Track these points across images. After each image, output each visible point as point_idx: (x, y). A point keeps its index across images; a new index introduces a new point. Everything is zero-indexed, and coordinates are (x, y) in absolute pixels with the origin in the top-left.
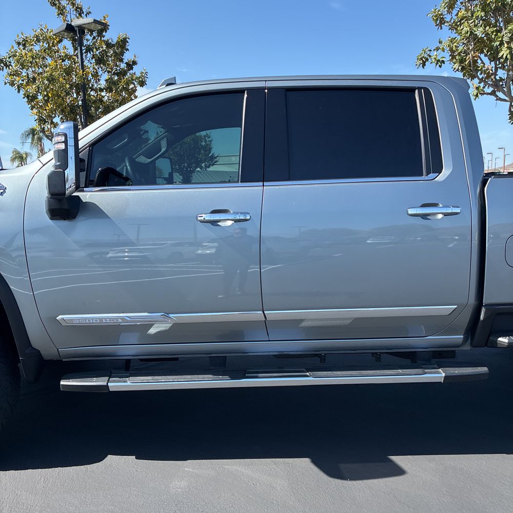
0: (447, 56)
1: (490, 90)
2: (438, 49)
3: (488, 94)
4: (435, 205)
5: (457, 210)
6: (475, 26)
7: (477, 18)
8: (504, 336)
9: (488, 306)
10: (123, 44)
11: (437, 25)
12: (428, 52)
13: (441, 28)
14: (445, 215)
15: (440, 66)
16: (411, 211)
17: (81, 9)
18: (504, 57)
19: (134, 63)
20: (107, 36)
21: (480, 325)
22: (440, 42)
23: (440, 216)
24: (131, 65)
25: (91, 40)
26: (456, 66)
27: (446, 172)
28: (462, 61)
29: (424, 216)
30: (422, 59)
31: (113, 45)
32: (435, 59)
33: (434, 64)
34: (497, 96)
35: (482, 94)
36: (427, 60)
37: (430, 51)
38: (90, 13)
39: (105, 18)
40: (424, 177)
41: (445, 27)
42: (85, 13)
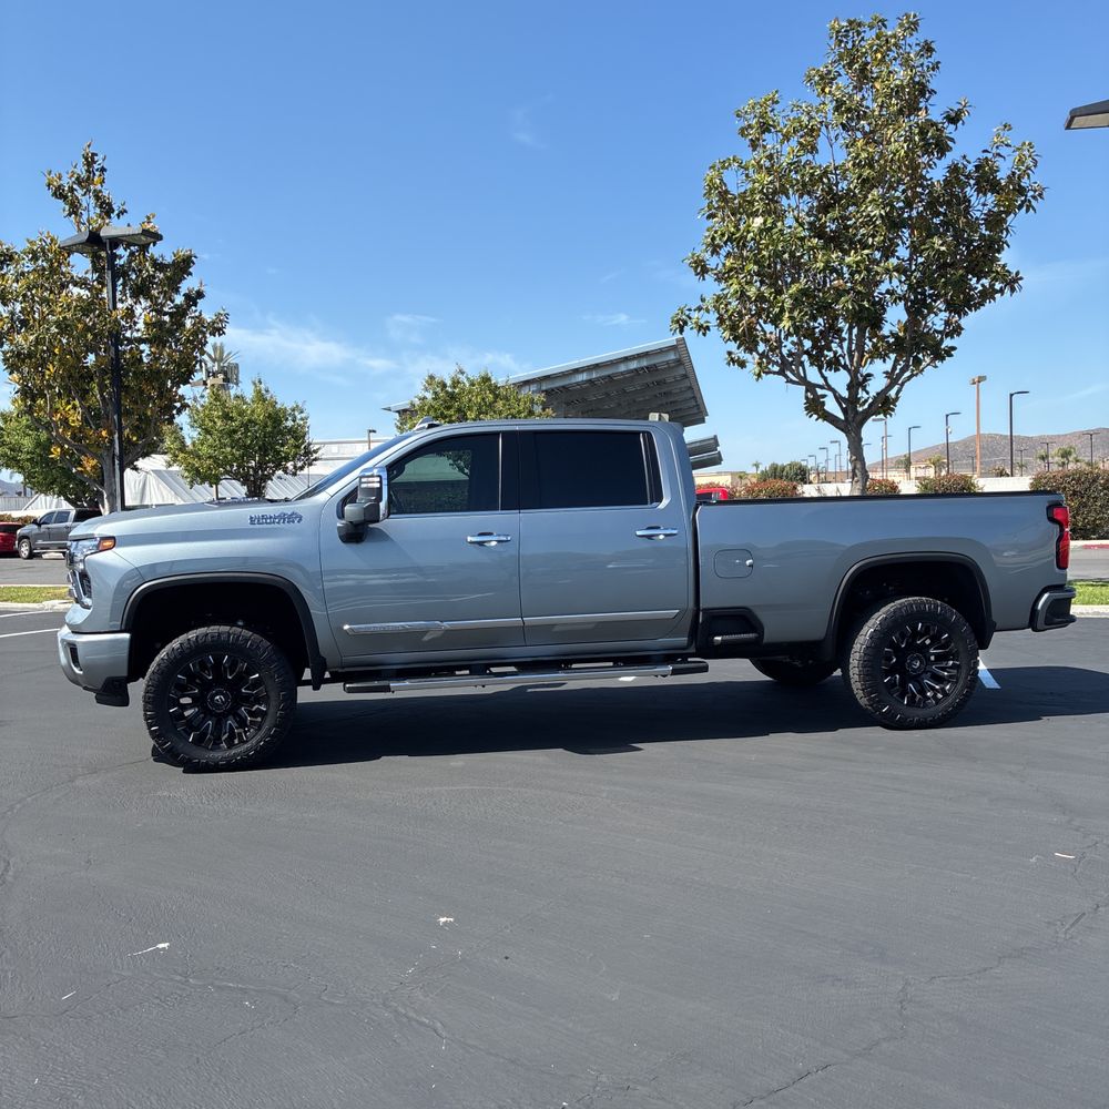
0: (712, 318)
1: (776, 369)
2: (699, 309)
3: (774, 373)
4: (658, 528)
5: (675, 532)
6: (747, 283)
7: (749, 271)
8: (719, 635)
9: (705, 610)
10: (183, 266)
11: (697, 274)
12: (687, 313)
13: (704, 279)
14: (666, 535)
15: (704, 334)
16: (639, 533)
17: (110, 204)
18: (786, 329)
19: (200, 295)
20: (155, 251)
21: (700, 627)
22: (703, 300)
23: (662, 537)
24: (193, 298)
25: (125, 258)
26: (727, 334)
27: (665, 502)
28: (733, 328)
29: (650, 537)
30: (678, 322)
31: (167, 266)
32: (696, 323)
33: (695, 331)
34: (786, 376)
35: (767, 373)
36: (685, 323)
37: (690, 310)
38: (125, 211)
39: (148, 218)
40: (649, 506)
41: (710, 277)
42: (116, 212)
